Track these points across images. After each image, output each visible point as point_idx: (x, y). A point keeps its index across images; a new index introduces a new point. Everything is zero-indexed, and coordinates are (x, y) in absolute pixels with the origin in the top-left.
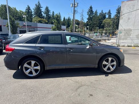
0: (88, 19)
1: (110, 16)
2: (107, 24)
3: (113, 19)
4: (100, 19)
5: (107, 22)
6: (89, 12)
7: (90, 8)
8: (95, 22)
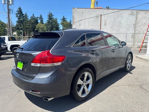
0: (18, 22)
1: (42, 21)
2: (41, 29)
3: (46, 24)
4: (32, 24)
5: (41, 27)
6: (18, 14)
7: (18, 10)
8: (27, 27)
